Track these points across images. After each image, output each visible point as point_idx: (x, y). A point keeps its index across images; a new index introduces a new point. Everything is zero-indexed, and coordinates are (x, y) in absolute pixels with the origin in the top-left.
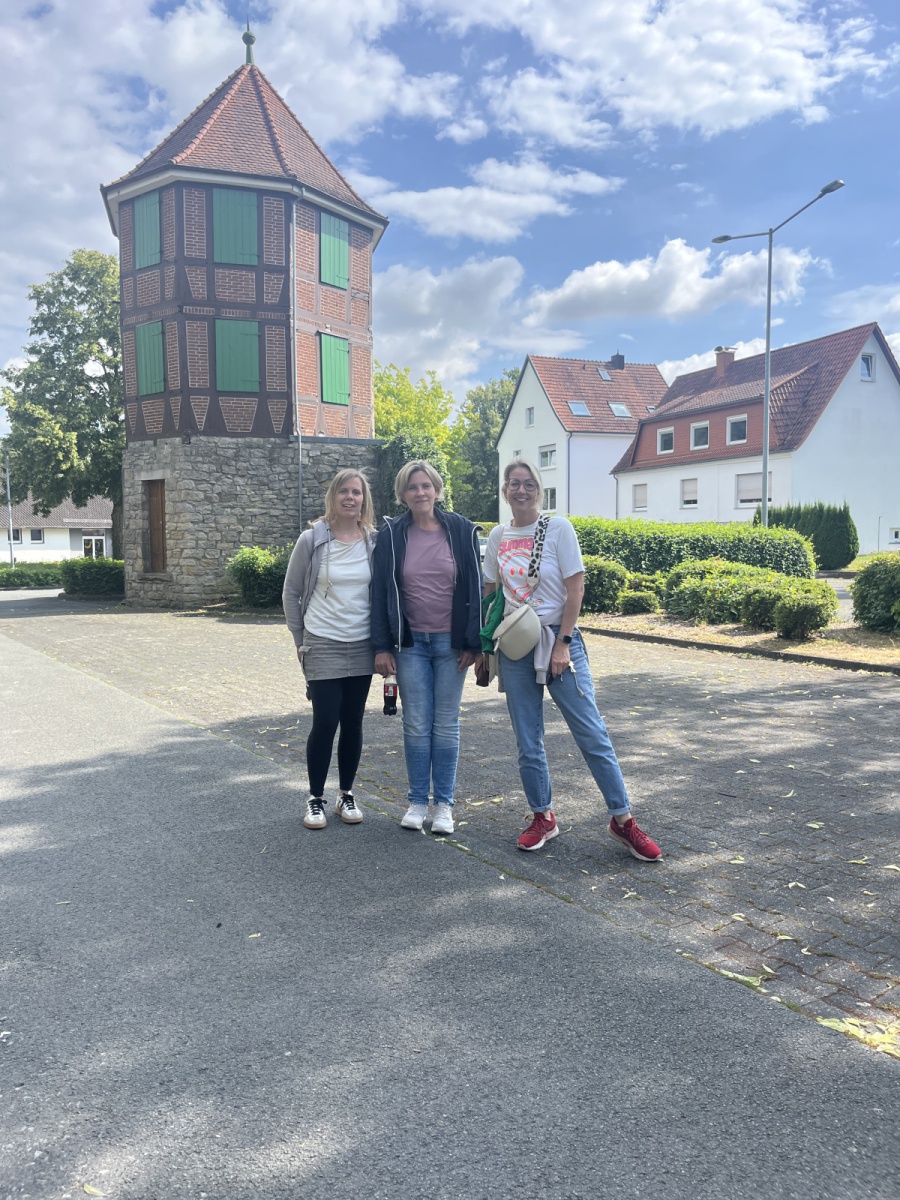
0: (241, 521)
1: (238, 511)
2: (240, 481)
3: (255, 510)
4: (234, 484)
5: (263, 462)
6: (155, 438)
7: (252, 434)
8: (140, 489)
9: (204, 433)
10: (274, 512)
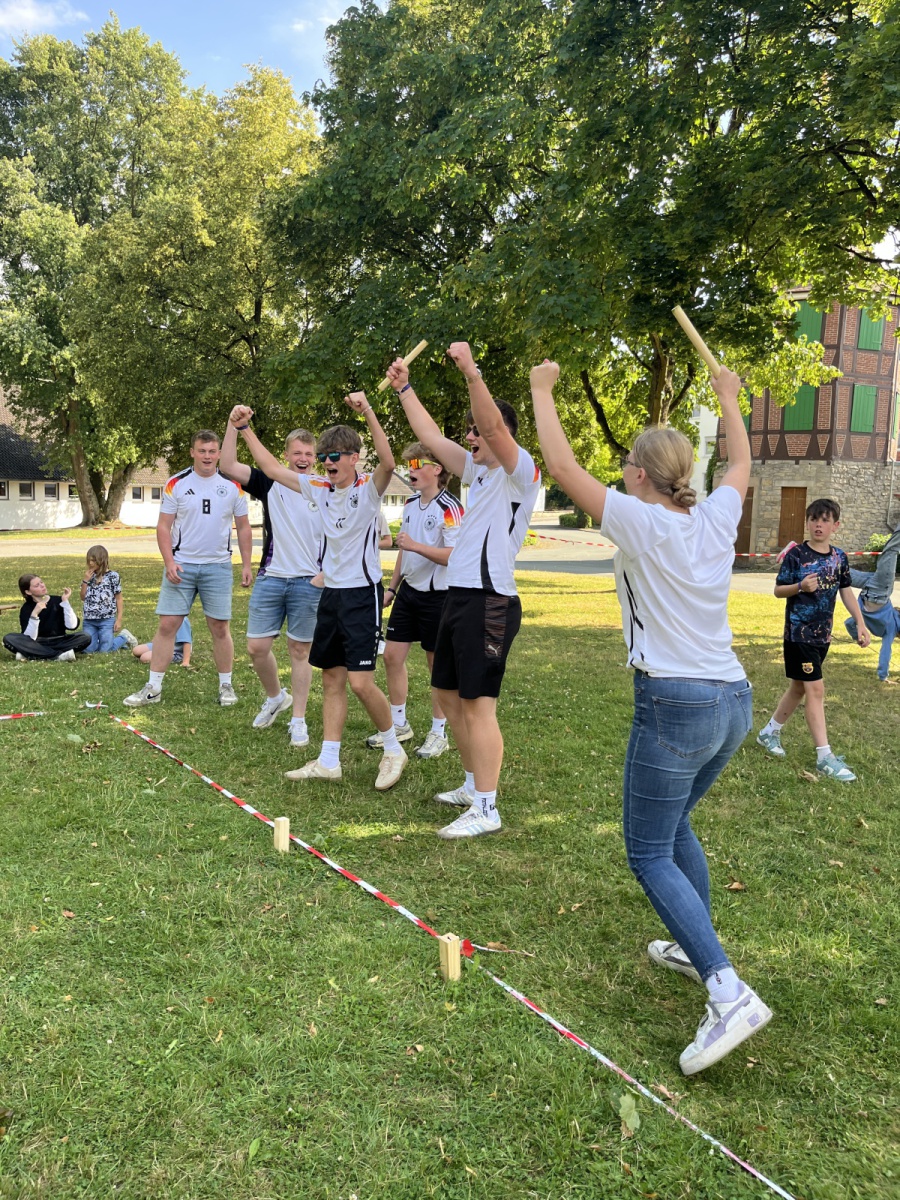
0: (856, 517)
1: (855, 510)
2: (858, 490)
3: (864, 509)
4: (855, 493)
5: (871, 478)
6: (797, 460)
7: (866, 460)
8: (779, 492)
9: (841, 458)
10: (874, 511)
